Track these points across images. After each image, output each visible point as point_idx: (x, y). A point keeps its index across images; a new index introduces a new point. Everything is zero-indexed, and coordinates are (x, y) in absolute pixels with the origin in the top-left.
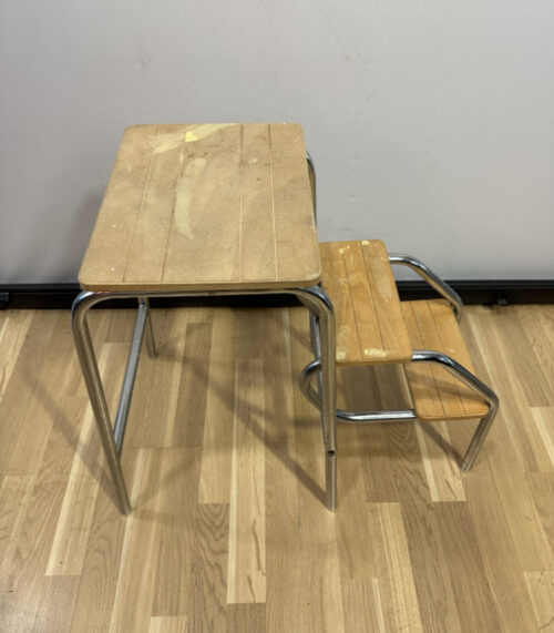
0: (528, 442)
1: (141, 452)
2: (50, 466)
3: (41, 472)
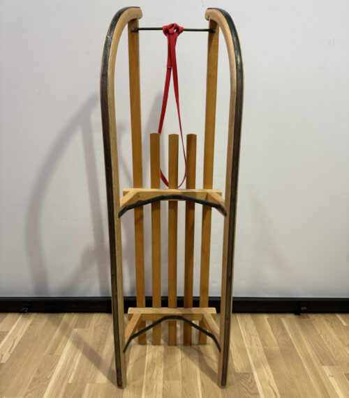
0: (323, 384)
1: (88, 385)
2: (32, 391)
3: (26, 394)
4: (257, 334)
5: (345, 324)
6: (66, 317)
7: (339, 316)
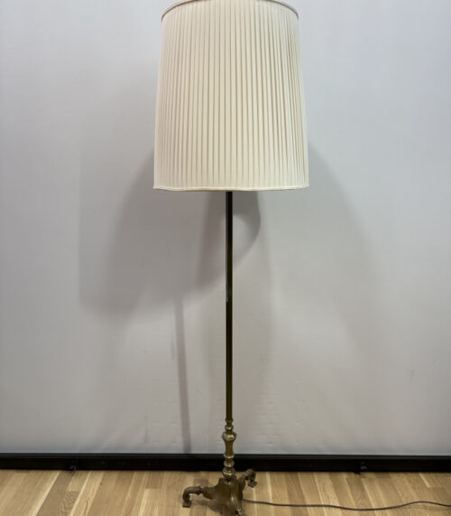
4: (335, 496)
5: (428, 485)
6: (136, 475)
7: (422, 476)
